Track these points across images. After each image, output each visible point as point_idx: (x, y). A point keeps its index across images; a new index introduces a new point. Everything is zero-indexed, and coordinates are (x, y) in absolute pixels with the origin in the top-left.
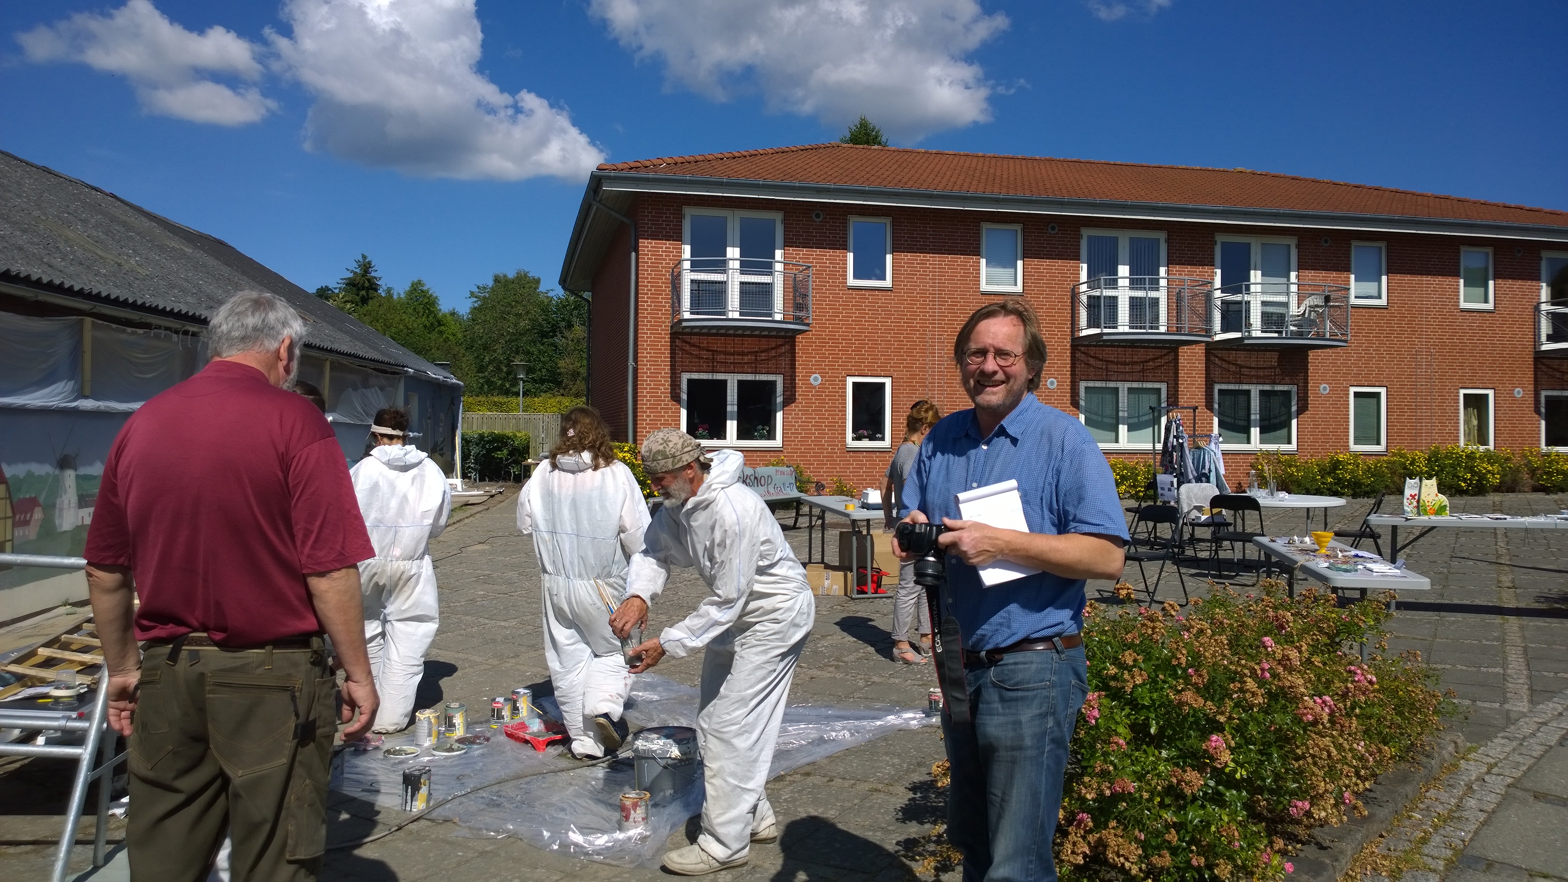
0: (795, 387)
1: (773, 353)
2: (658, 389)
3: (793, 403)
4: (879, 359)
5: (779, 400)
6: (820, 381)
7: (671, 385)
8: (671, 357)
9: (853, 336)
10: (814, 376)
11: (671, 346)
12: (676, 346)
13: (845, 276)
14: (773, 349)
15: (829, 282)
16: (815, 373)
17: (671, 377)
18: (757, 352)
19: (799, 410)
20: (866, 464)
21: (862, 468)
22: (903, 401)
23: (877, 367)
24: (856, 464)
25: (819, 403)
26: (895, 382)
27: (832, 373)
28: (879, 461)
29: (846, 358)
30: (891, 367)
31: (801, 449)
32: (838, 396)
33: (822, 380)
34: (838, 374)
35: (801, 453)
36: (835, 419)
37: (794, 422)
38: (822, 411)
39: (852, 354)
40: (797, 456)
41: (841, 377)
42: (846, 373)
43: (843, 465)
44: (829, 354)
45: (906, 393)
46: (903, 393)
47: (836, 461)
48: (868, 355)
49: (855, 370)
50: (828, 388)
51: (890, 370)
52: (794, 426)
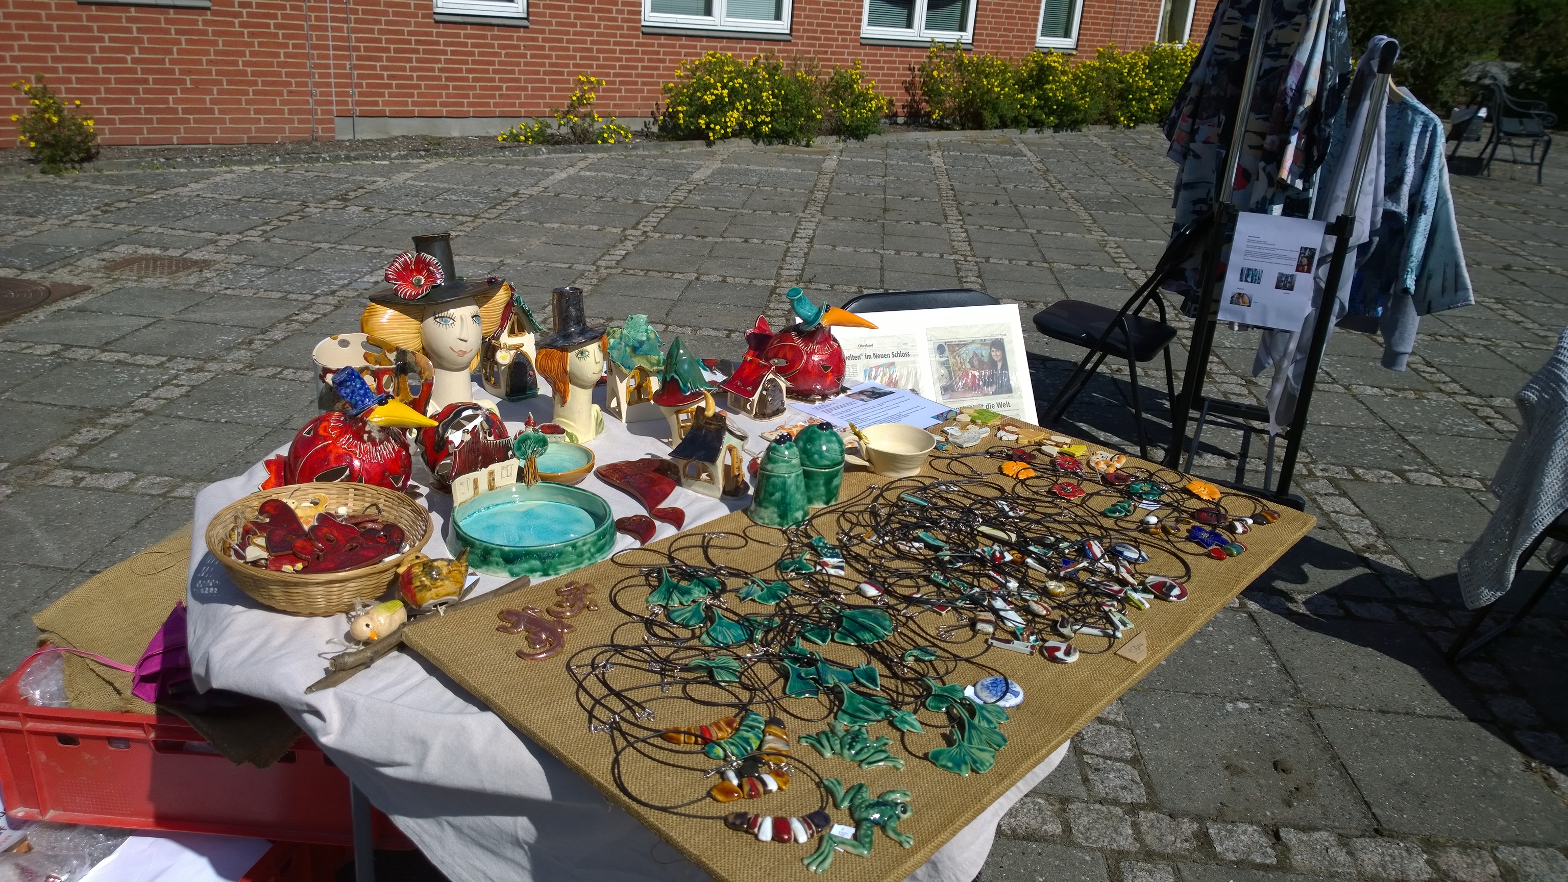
20: (139, 41)
21: (130, 51)
24: (111, 40)
28: (178, 32)
43: (73, 40)
47: (50, 28)
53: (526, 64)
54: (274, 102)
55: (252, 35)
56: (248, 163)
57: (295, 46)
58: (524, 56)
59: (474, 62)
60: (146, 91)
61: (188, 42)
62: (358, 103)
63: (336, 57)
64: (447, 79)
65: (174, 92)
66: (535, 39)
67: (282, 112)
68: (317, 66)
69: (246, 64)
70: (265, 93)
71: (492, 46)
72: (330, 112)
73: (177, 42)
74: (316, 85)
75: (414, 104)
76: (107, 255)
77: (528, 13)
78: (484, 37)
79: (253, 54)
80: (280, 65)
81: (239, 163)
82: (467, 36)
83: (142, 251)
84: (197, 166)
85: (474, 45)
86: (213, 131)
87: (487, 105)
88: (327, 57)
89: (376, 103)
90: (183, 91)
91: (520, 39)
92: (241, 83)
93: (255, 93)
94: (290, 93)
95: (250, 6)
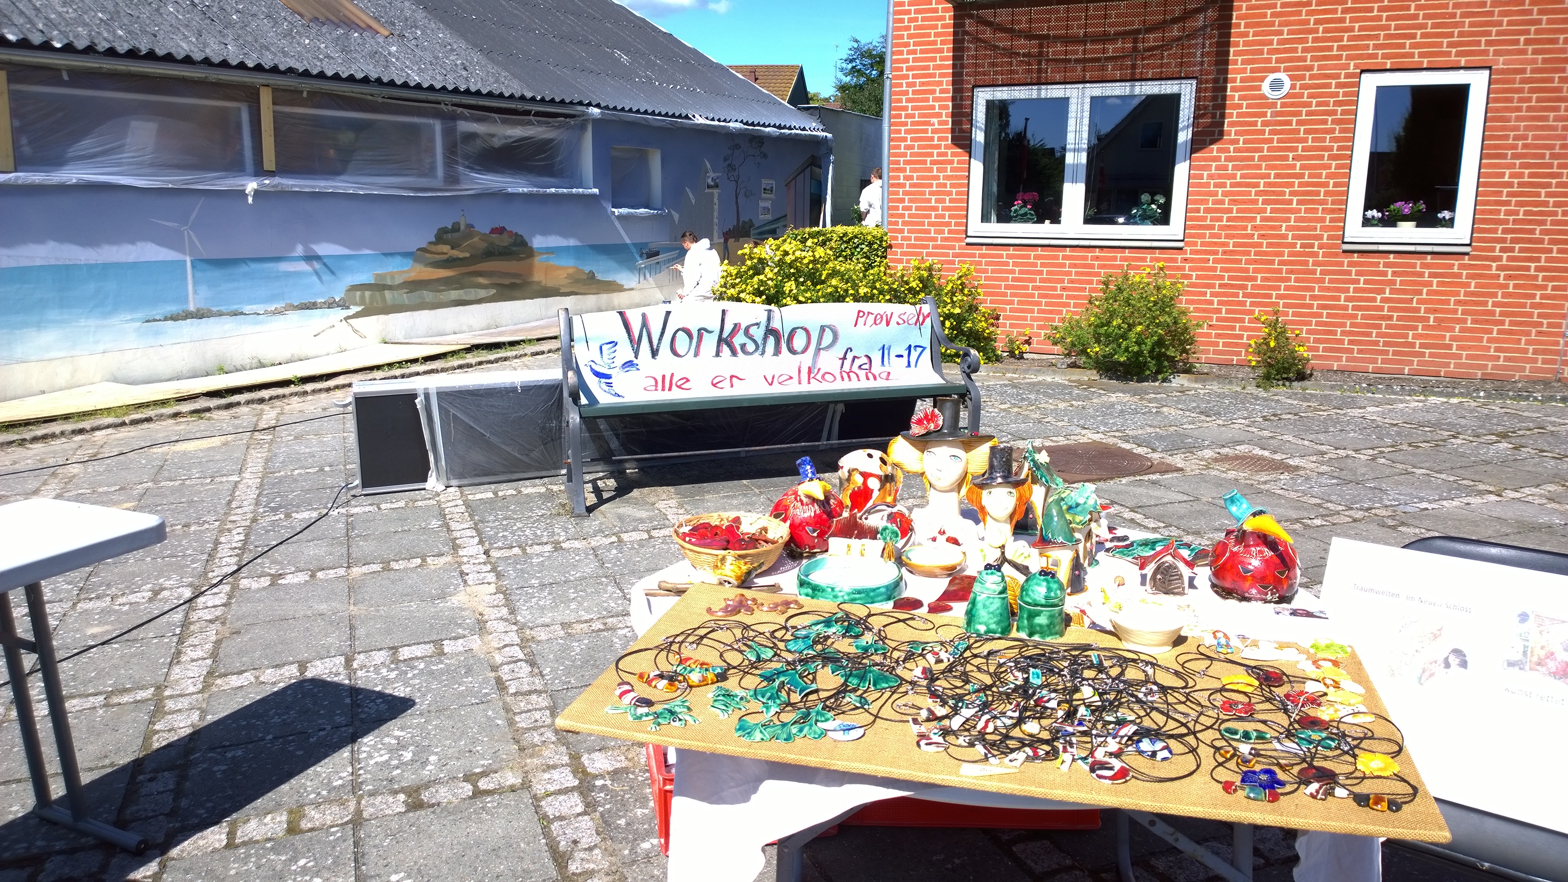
0: (1223, 107)
1: (1175, 31)
2: (928, 123)
3: (1213, 142)
4: (1457, 25)
5: (1184, 136)
6: (1286, 90)
7: (953, 115)
8: (955, 58)
10: (1272, 77)
11: (955, 34)
12: (966, 33)
14: (1175, 21)
16: (1277, 70)
17: (954, 99)
18: (1138, 31)
19: (1230, 159)
21: (1381, 292)
22: (1517, 128)
23: (1450, 45)
24: (1366, 282)
25: (1279, 141)
26: (1497, 81)
27: (1320, 68)
28: (1431, 275)
29: (1361, 29)
30: (1489, 43)
31: (1226, 244)
32: (1333, 122)
33: (1293, 87)
34: (1335, 67)
35: (1224, 253)
36: (1320, 176)
37: (1216, 185)
38: (1286, 158)
39: (1379, 18)
40: (1215, 261)
41: (1348, 76)
42: (1356, 66)
43: (1331, 281)
44: (1317, 22)
45: (1529, 109)
46: (1519, 109)
47: (1314, 272)
48: (1426, 17)
49: (1385, 56)
50: (1309, 105)
51: (1485, 53)
52: (1216, 194)
54: (1518, 342)
55: (1508, 277)
57: (1555, 288)
60: (1389, 327)
61: (1440, 284)
65: (1416, 328)
67: (1526, 351)
69: (1496, 305)
73: (1429, 284)
76: (1226, 450)
79: (1506, 295)
80: (1534, 306)
83: (1257, 452)
90: (1425, 328)
92: (1487, 322)
93: (1499, 331)
94: (1539, 333)
95: (1512, 250)
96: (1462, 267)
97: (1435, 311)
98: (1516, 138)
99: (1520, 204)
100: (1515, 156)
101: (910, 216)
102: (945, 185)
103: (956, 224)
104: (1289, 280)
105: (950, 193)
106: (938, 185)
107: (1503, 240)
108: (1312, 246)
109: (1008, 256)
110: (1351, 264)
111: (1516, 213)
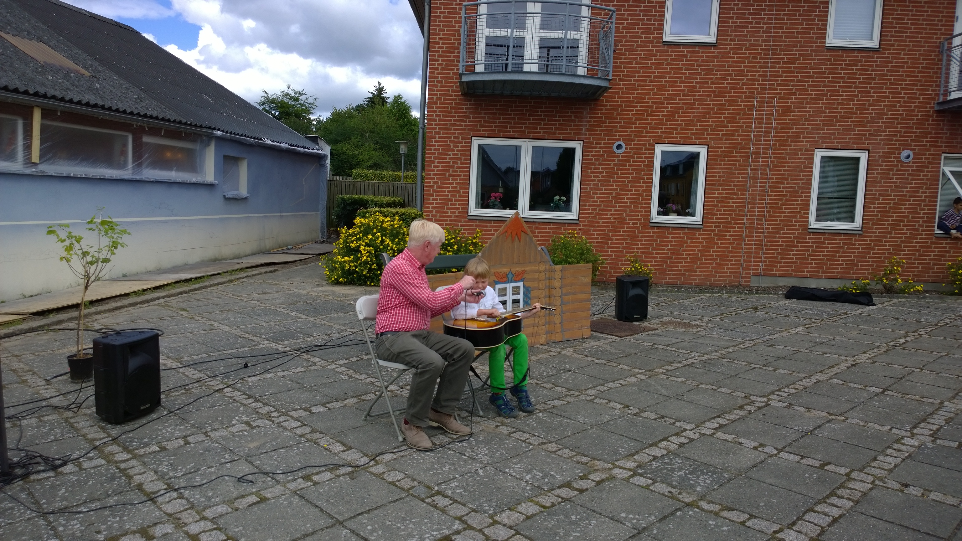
0: (595, 156)
2: (447, 154)
3: (592, 172)
4: (694, 125)
5: (578, 169)
6: (623, 150)
7: (461, 151)
9: (664, 99)
10: (617, 143)
11: (462, 108)
12: (467, 109)
13: (660, 31)
15: (641, 37)
16: (619, 140)
17: (461, 142)
19: (599, 181)
20: (672, 241)
21: (667, 246)
22: (719, 173)
23: (692, 134)
24: (660, 241)
25: (621, 173)
26: (712, 152)
27: (638, 140)
28: (688, 238)
29: (655, 124)
30: (708, 134)
31: (599, 222)
32: (644, 166)
33: (626, 148)
34: (644, 141)
35: (598, 226)
36: (639, 191)
37: (593, 193)
38: (624, 182)
39: (662, 120)
40: (594, 230)
41: (649, 145)
42: (653, 141)
43: (646, 241)
44: (636, 119)
45: (724, 164)
46: (720, 164)
47: (638, 236)
48: (682, 121)
49: (665, 137)
50: (633, 157)
51: (706, 138)
52: (593, 197)
53: (858, 253)
54: (724, 268)
55: (718, 239)
56: (712, 293)
57: (737, 244)
58: (858, 249)
59: (828, 252)
60: (671, 262)
61: (691, 242)
62: (763, 270)
63: (755, 249)
64: (812, 259)
65: (682, 263)
66: (866, 240)
67: (727, 273)
68: (746, 253)
69: (714, 252)
70: (720, 264)
71: (840, 244)
72: (749, 273)
73: (687, 242)
74: (744, 261)
75: (792, 271)
76: (661, 320)
77: (862, 227)
78: (836, 239)
79: (717, 247)
80: (729, 252)
81: (707, 292)
82: (825, 239)
83: (673, 319)
84: (689, 293)
85: (828, 243)
86: (695, 280)
87: (834, 272)
88: (751, 249)
89: (773, 270)
90: (686, 262)
91: (855, 240)
92: (711, 260)
93: (716, 264)
94: (732, 264)
95: (719, 227)
96: (699, 234)
97: (689, 255)
98: (720, 177)
99: (722, 206)
100: (719, 185)
101: (436, 204)
102: (456, 188)
103: (463, 209)
104: (627, 240)
105: (459, 192)
106: (452, 188)
107: (716, 223)
108: (637, 224)
109: (491, 226)
110: (654, 233)
111: (721, 210)
